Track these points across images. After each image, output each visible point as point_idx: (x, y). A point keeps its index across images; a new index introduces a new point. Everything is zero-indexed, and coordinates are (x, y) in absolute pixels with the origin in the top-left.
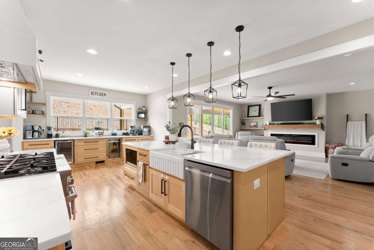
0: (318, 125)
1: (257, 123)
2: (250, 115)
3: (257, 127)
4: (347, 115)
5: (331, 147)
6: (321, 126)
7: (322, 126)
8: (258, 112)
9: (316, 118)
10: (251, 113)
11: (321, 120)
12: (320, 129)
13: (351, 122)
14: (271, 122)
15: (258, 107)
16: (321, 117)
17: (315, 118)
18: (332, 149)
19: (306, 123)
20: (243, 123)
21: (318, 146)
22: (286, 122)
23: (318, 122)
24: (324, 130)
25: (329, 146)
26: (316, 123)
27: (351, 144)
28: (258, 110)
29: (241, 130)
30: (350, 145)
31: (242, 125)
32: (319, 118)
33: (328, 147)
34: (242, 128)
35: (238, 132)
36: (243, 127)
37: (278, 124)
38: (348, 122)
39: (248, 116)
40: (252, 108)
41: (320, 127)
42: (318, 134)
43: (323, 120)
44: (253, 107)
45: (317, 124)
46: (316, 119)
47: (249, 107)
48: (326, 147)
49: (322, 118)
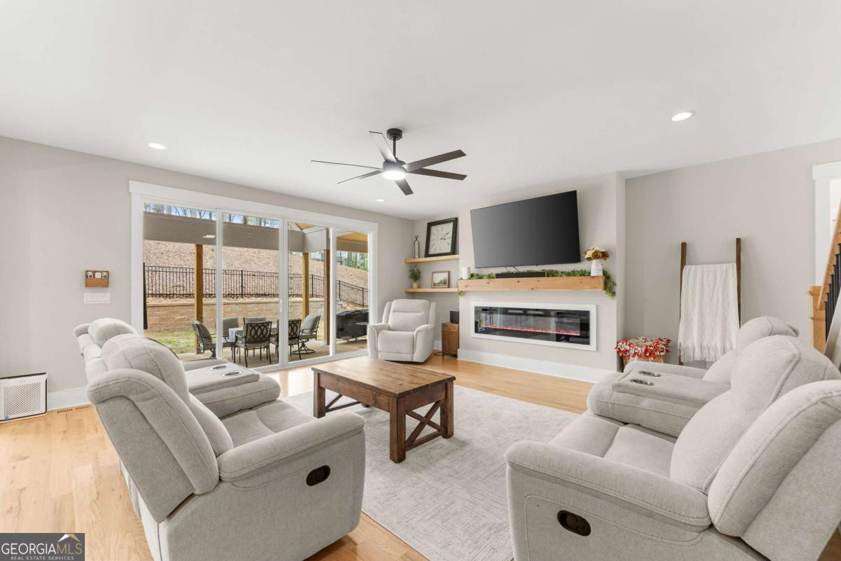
0: (593, 277)
1: (449, 273)
2: (431, 252)
3: (449, 287)
4: (684, 245)
5: (632, 352)
6: (602, 281)
7: (608, 283)
8: (450, 241)
9: (589, 254)
10: (434, 244)
11: (602, 260)
12: (600, 290)
13: (693, 267)
14: (474, 271)
15: (450, 226)
16: (604, 250)
17: (586, 256)
18: (636, 357)
19: (562, 273)
20: (415, 276)
21: (597, 350)
22: (512, 270)
23: (595, 268)
24: (614, 294)
25: (628, 348)
26: (590, 273)
27: (695, 342)
28: (450, 235)
29: (412, 295)
30: (690, 345)
31: (412, 280)
32: (596, 256)
33: (627, 351)
34: (411, 290)
35: (391, 301)
36: (415, 285)
37: (490, 277)
38: (686, 268)
39: (427, 255)
40: (437, 229)
41: (602, 285)
42: (597, 306)
43: (608, 259)
44: (439, 227)
45: (592, 274)
46: (589, 259)
47: (430, 225)
48: (619, 351)
49: (605, 255)
